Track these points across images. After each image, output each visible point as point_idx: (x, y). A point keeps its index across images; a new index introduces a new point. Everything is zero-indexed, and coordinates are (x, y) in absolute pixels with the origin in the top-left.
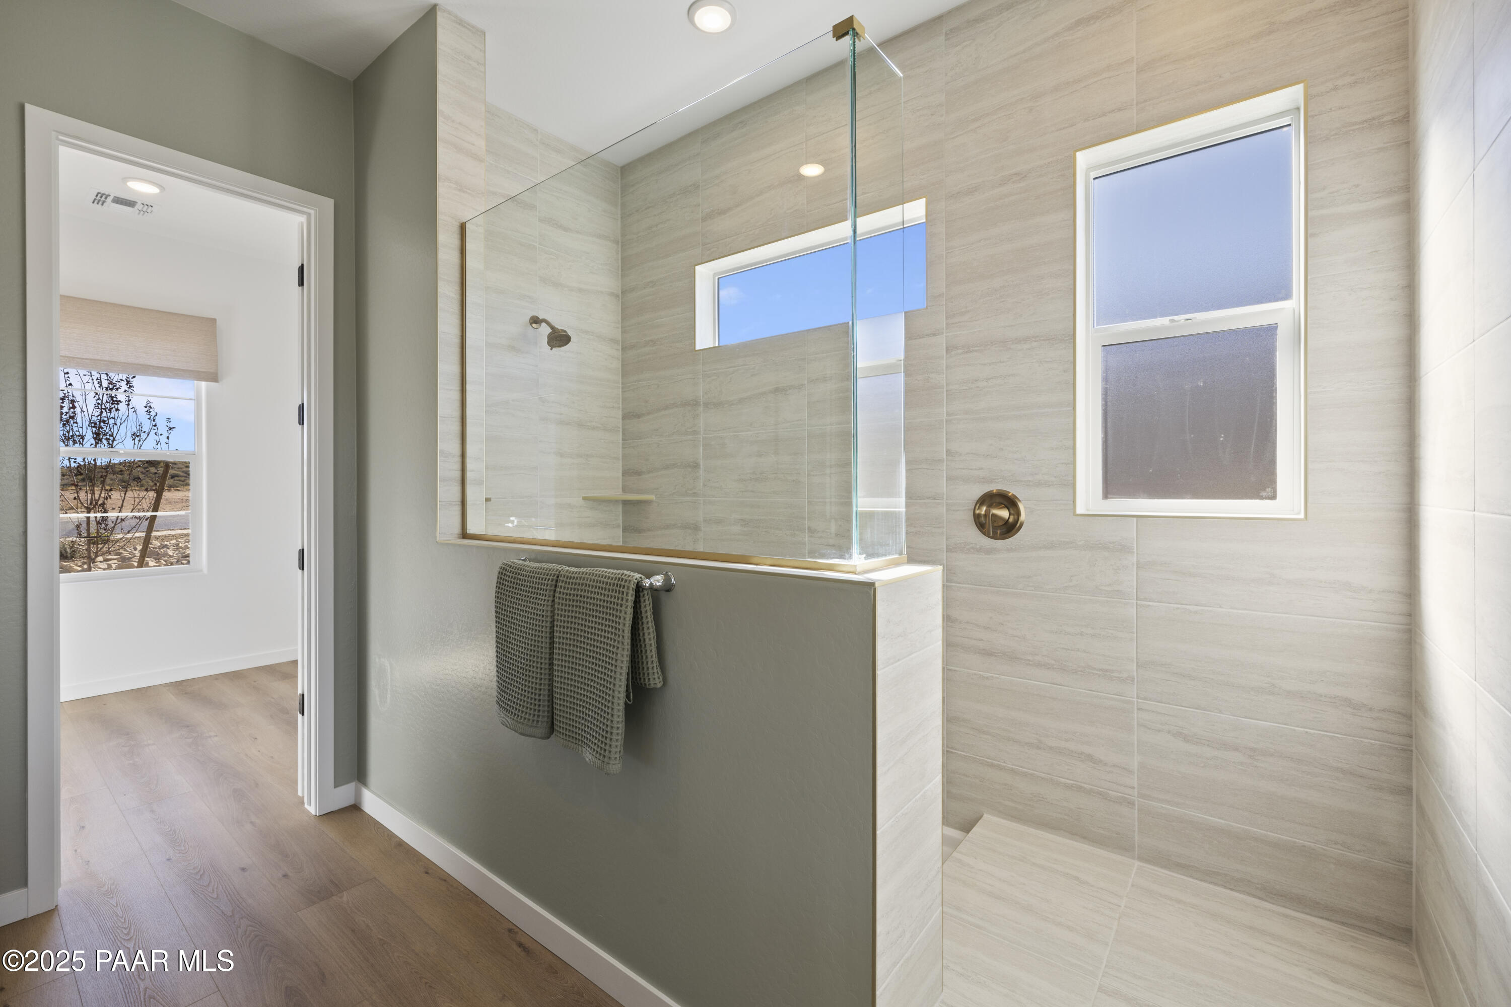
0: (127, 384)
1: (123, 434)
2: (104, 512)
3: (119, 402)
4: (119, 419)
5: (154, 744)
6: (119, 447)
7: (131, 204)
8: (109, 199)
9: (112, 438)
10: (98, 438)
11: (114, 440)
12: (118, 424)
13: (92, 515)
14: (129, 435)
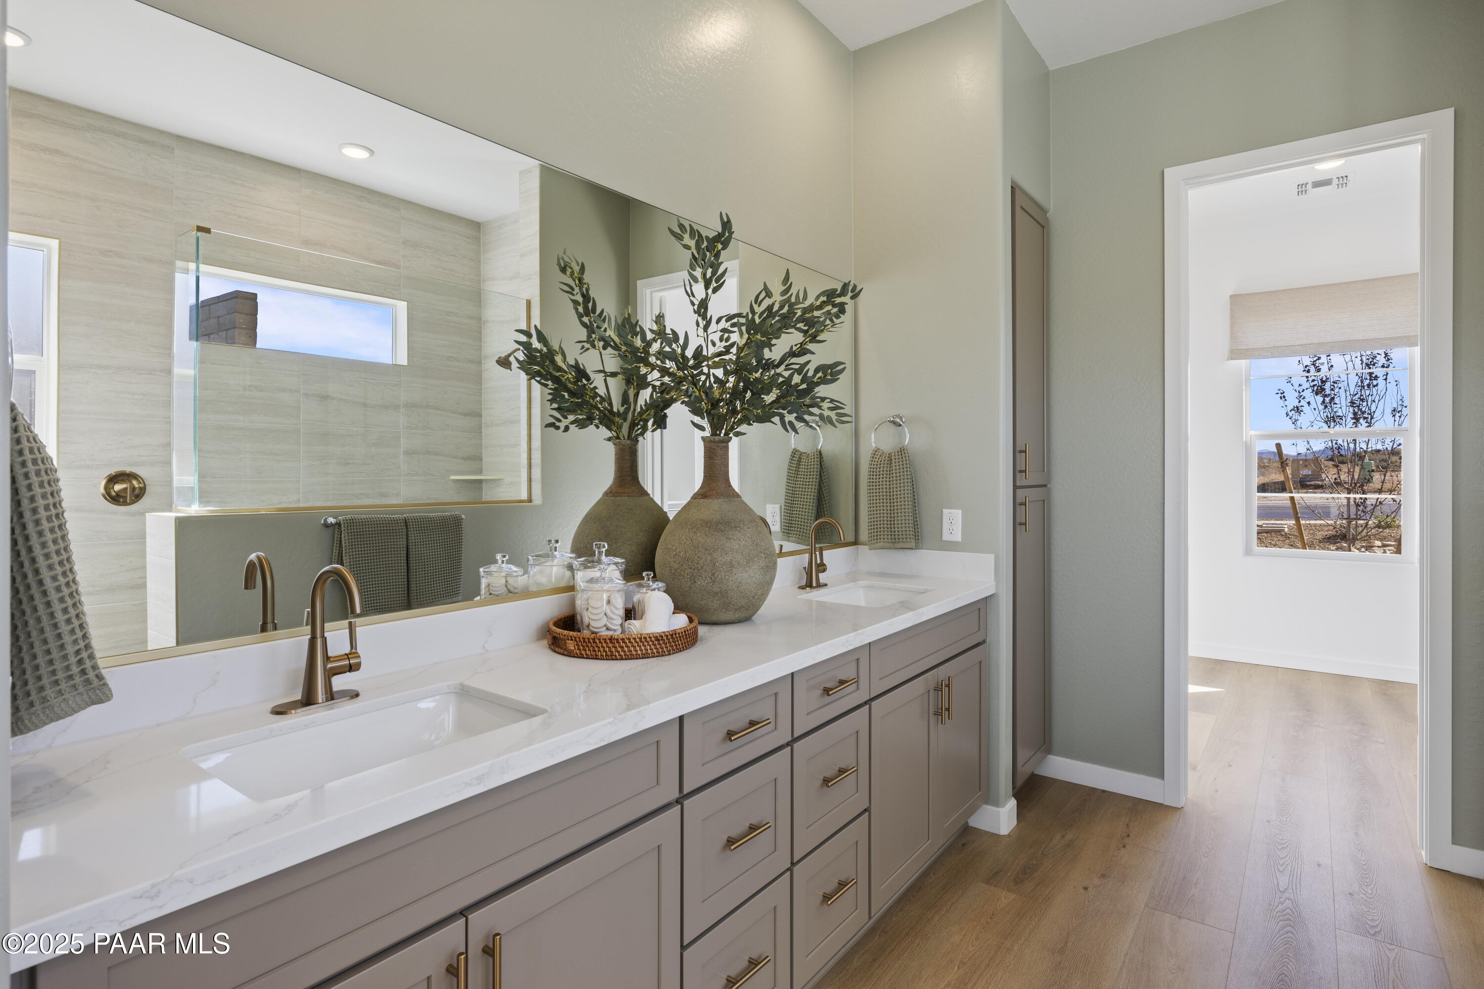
0: (1385, 357)
1: (1383, 411)
2: (1363, 494)
3: (1376, 378)
4: (1378, 397)
5: (1323, 728)
6: (1378, 426)
7: (1327, 183)
8: (1309, 186)
9: (1370, 416)
10: (1356, 418)
11: (1372, 418)
12: (1377, 400)
13: (1352, 496)
14: (1388, 411)
